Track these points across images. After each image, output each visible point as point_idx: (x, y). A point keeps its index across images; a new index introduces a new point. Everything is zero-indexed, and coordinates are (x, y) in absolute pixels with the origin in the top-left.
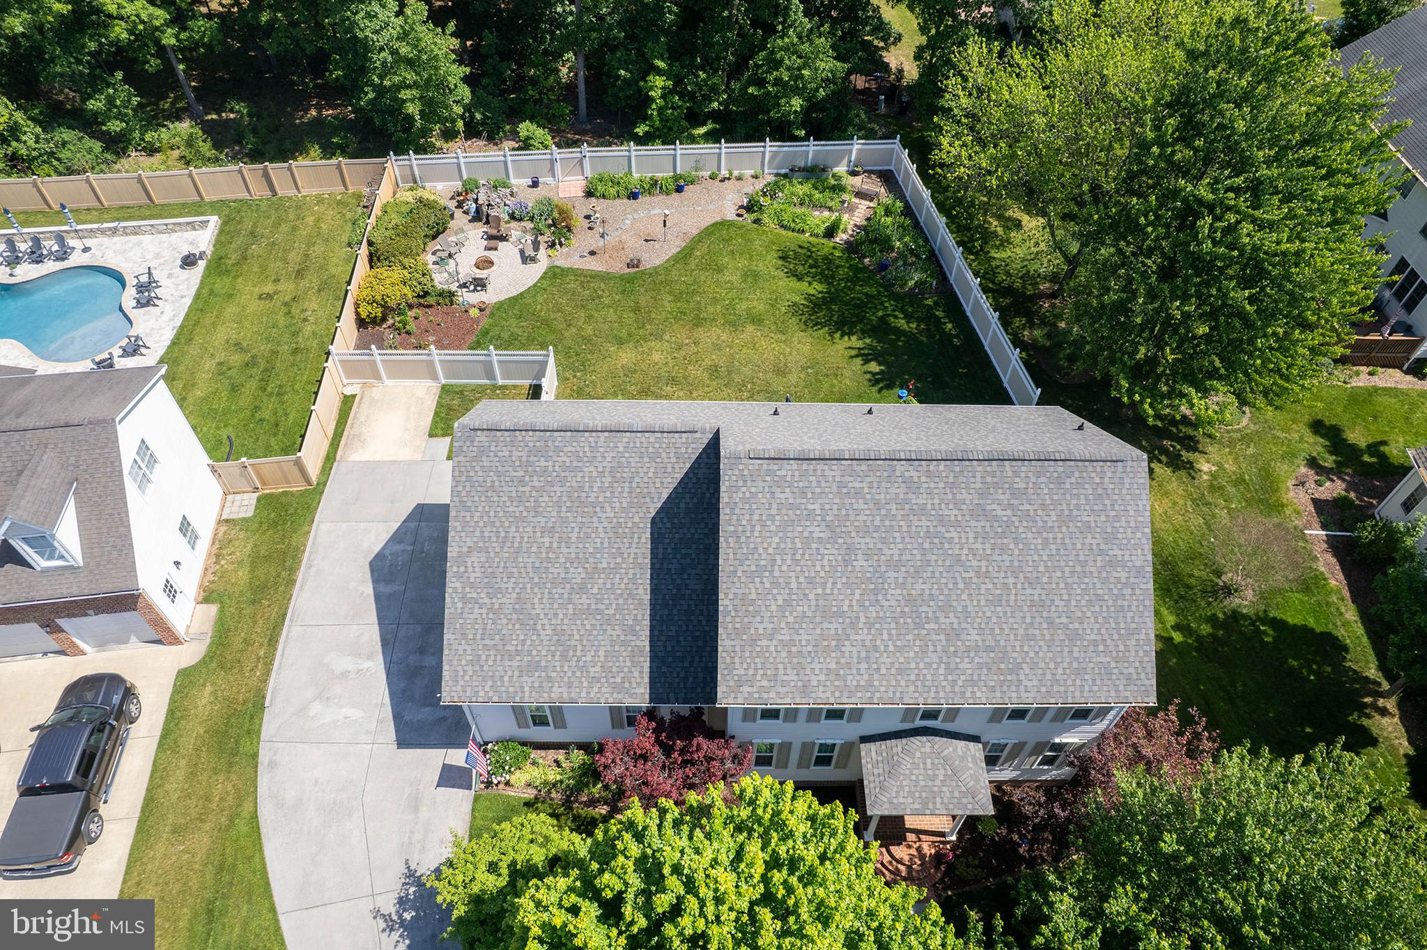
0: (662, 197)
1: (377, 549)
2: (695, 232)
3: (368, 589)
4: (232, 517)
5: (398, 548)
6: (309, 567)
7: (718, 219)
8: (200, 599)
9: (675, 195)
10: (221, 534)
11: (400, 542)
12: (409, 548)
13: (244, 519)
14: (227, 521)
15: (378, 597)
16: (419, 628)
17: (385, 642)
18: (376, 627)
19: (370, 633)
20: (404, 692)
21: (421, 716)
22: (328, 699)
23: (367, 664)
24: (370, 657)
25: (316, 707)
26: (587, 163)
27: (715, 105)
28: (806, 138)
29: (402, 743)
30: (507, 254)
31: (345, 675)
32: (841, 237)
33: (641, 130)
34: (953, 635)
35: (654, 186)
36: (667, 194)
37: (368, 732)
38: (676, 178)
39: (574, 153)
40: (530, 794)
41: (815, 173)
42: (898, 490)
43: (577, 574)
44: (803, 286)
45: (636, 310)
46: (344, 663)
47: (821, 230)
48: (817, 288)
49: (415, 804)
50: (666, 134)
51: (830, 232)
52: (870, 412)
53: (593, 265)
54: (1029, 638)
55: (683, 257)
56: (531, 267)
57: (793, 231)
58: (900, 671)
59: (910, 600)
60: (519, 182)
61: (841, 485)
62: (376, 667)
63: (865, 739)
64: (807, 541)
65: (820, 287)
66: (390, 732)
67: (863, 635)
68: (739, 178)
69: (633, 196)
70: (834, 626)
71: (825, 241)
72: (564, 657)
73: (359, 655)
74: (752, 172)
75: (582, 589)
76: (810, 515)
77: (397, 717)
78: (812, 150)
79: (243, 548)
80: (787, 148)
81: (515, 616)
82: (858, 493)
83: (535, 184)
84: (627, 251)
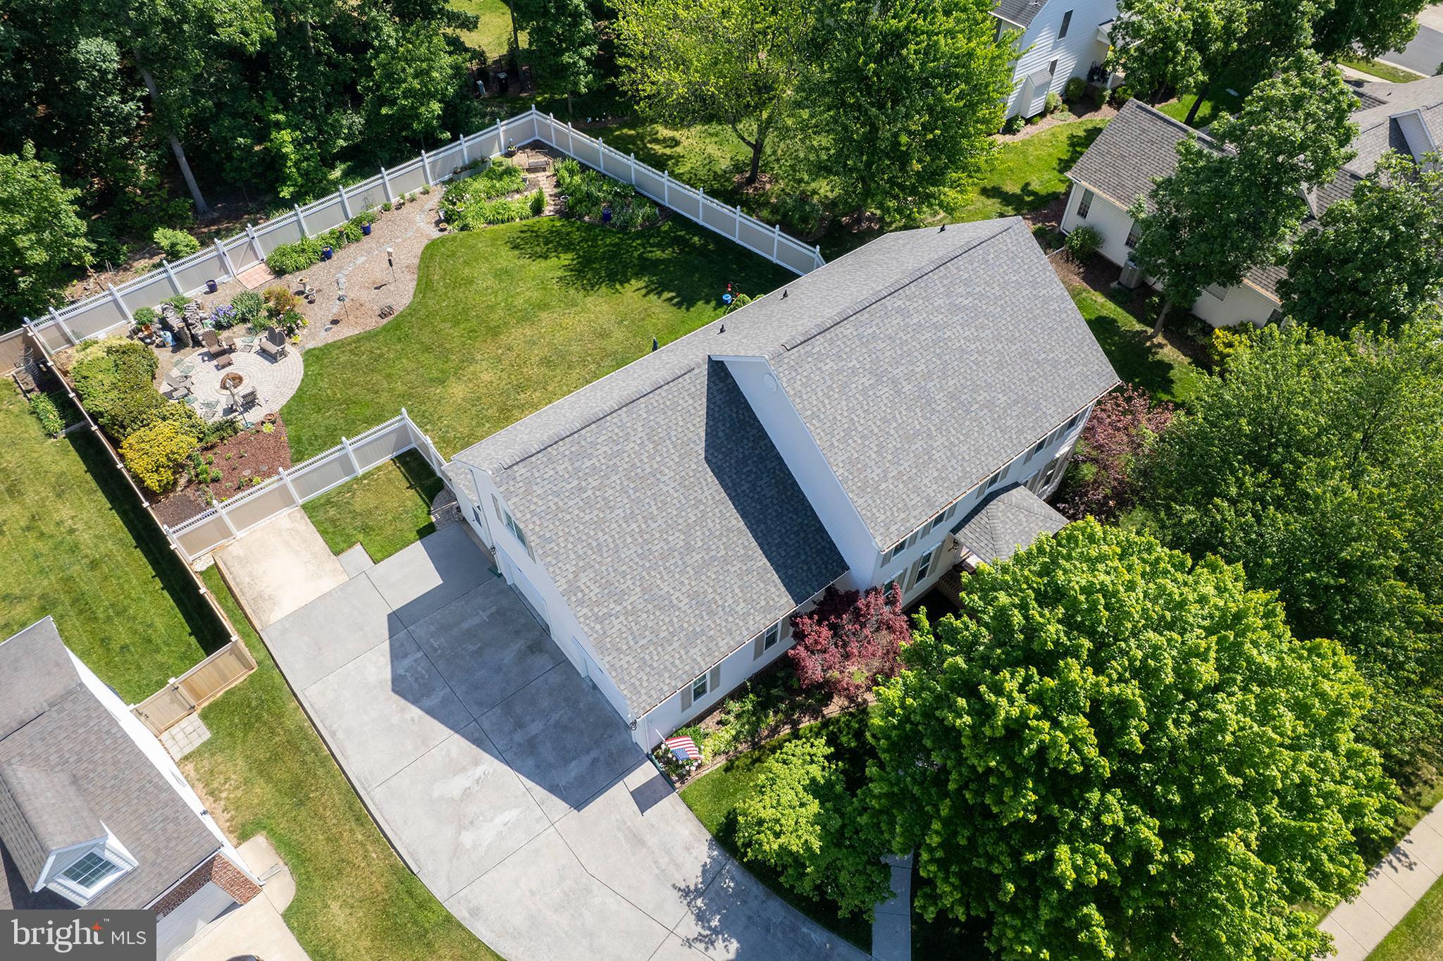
0: (354, 246)
1: (387, 675)
2: (416, 261)
3: (415, 712)
4: (187, 751)
5: (407, 662)
6: (333, 734)
7: (426, 242)
8: (235, 841)
9: (365, 239)
10: (193, 774)
11: (405, 656)
12: (420, 654)
13: (204, 744)
14: (186, 758)
15: (430, 712)
16: (498, 710)
17: (477, 742)
18: (457, 736)
19: (454, 745)
20: (538, 766)
21: (573, 774)
22: (471, 823)
23: (479, 771)
24: (476, 763)
25: (467, 838)
26: (257, 243)
27: (341, 143)
28: (455, 138)
29: (579, 805)
30: (246, 362)
31: (467, 793)
32: (548, 209)
33: (286, 193)
34: (990, 405)
35: (341, 238)
36: (357, 240)
37: (538, 820)
38: (357, 222)
39: (238, 239)
40: (721, 761)
41: (476, 167)
42: (897, 320)
43: (677, 539)
44: (553, 261)
45: (427, 349)
46: (456, 785)
47: (527, 210)
48: (566, 258)
49: (637, 840)
50: (314, 188)
51: (537, 208)
52: (785, 295)
53: (345, 332)
54: (1032, 380)
55: (425, 285)
56: (282, 363)
57: (503, 222)
58: (977, 451)
59: (952, 397)
60: (195, 293)
61: (860, 337)
62: (490, 765)
63: (955, 530)
64: (864, 391)
65: (570, 256)
66: (558, 806)
67: (940, 440)
68: (412, 200)
69: (326, 256)
70: (918, 445)
71: (536, 219)
72: (711, 613)
73: (464, 769)
74: (421, 189)
75: (689, 548)
76: (854, 372)
77: (553, 789)
78: (465, 147)
79: (235, 768)
80: (443, 153)
81: (650, 606)
82: (874, 337)
83: (213, 288)
84: (368, 305)
